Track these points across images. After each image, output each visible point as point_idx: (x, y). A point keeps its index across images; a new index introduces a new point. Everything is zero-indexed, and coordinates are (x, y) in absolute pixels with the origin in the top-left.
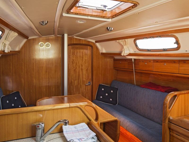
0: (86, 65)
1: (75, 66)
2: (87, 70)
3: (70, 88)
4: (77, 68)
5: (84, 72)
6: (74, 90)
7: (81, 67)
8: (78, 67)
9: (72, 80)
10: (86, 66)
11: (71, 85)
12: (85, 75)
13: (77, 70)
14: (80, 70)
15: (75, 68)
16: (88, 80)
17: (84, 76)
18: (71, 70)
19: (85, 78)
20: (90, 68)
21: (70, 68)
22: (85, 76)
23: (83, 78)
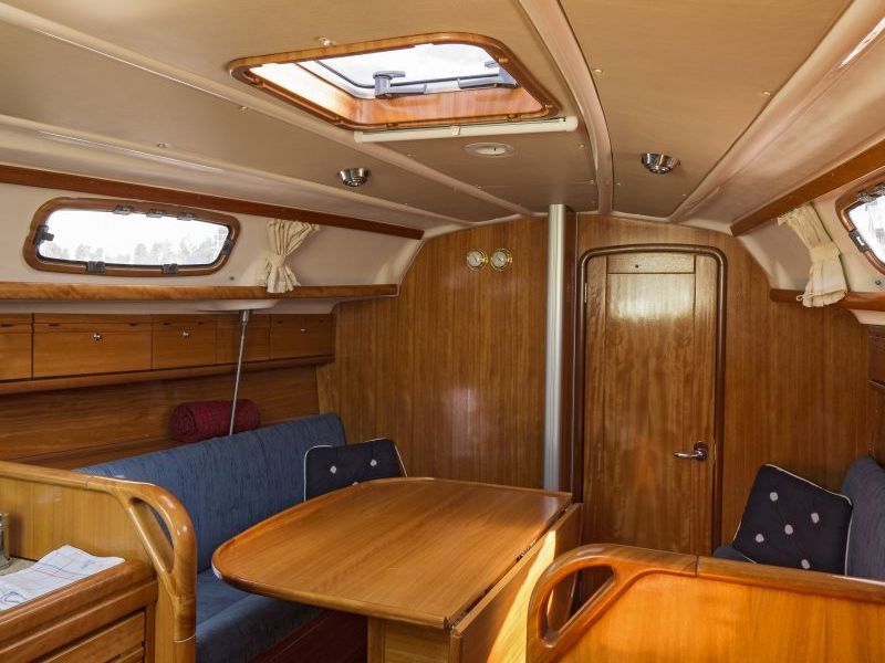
0: (681, 352)
1: (622, 357)
2: (688, 380)
3: (596, 457)
4: (632, 365)
5: (674, 389)
6: (617, 470)
7: (653, 363)
8: (637, 364)
9: (607, 423)
10: (685, 358)
11: (599, 445)
12: (678, 405)
13: (636, 379)
14: (652, 379)
15: (622, 366)
16: (695, 432)
17: (672, 412)
18: (601, 372)
19: (678, 422)
20: (707, 370)
21: (598, 365)
22: (678, 412)
23: (664, 417)
